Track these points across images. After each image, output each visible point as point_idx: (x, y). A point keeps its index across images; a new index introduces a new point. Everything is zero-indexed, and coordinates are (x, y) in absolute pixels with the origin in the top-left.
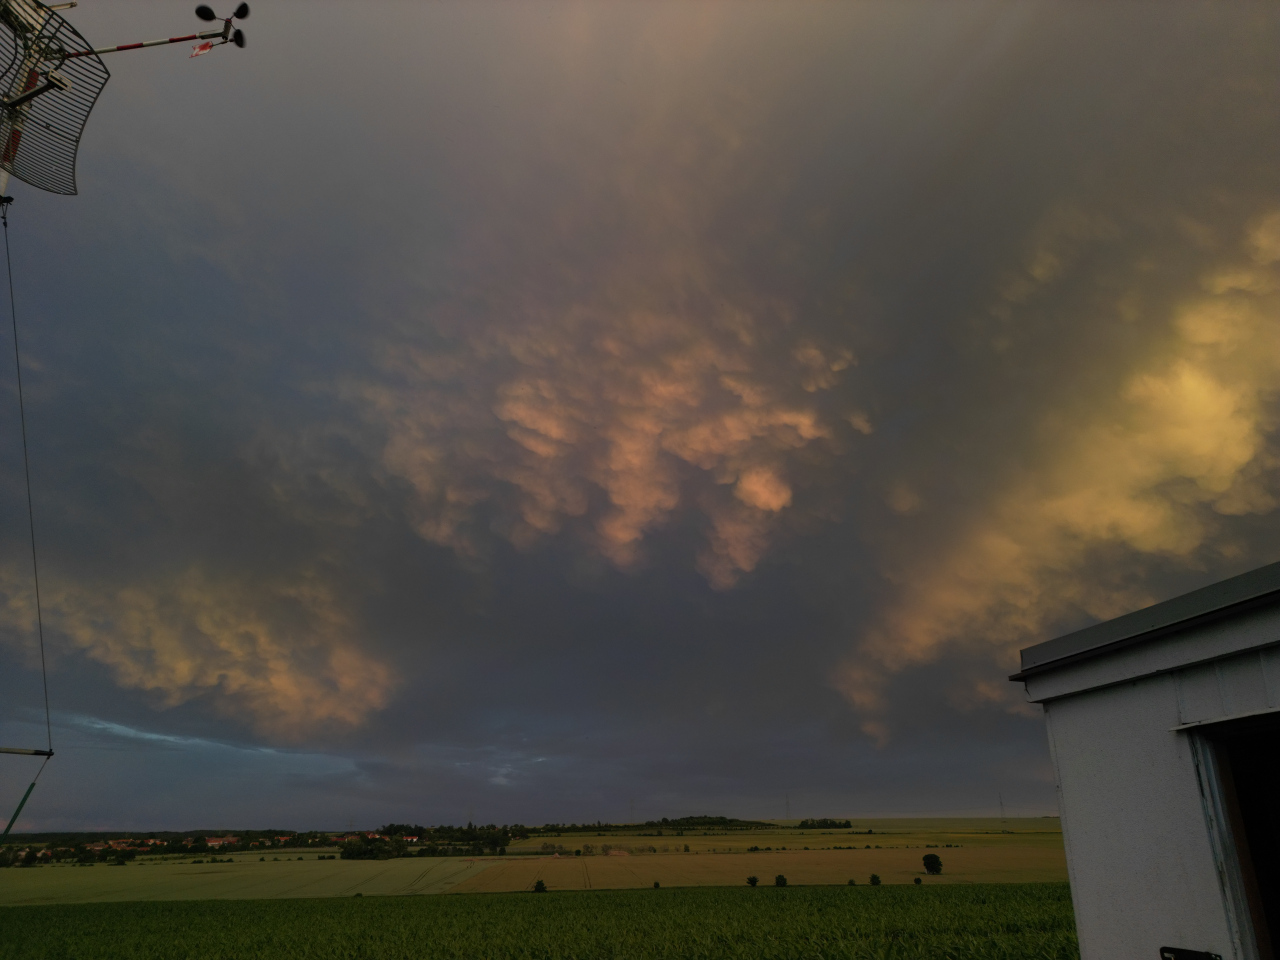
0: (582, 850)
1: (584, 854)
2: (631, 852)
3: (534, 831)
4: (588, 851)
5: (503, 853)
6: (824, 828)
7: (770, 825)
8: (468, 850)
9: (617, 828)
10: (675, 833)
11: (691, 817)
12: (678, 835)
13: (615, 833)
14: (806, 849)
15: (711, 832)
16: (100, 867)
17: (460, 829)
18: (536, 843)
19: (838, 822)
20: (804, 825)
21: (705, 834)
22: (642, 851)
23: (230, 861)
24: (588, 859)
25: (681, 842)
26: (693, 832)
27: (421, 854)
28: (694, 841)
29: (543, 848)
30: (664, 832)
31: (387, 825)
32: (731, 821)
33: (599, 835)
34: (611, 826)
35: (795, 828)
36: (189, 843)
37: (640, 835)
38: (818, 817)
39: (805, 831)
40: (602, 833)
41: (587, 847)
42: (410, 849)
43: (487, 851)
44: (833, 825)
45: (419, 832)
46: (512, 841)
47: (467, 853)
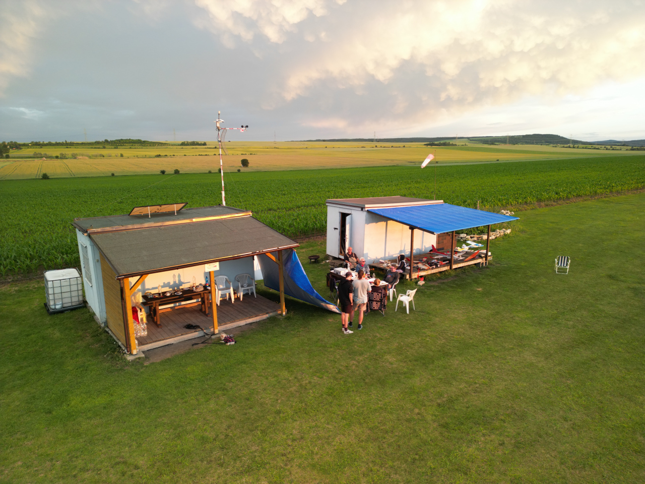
3: (24, 145)
4: (63, 157)
5: (8, 157)
6: (193, 145)
7: (165, 144)
9: (78, 144)
10: (113, 147)
11: (122, 140)
12: (115, 148)
13: (77, 147)
14: (185, 155)
15: (134, 147)
18: (28, 152)
19: (200, 143)
20: (183, 144)
21: (130, 148)
22: (96, 156)
24: (65, 161)
25: (118, 152)
26: (124, 147)
29: (34, 155)
30: (106, 146)
32: (144, 142)
33: (67, 148)
34: (73, 143)
37: (92, 148)
38: (190, 140)
39: (184, 147)
40: (68, 146)
41: (62, 154)
44: (198, 144)
46: (11, 150)
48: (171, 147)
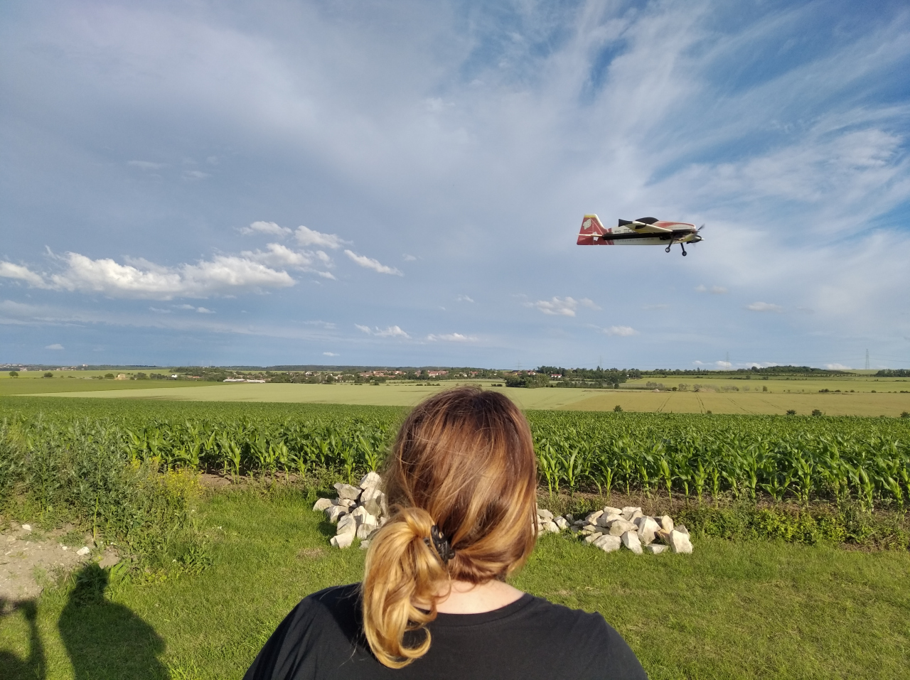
0: (677, 387)
3: (646, 373)
4: (683, 388)
5: (617, 387)
8: (591, 385)
10: (761, 377)
12: (764, 379)
13: (710, 377)
15: (793, 378)
16: (365, 386)
17: (591, 371)
20: (881, 374)
21: (788, 379)
23: (438, 385)
27: (559, 385)
29: (648, 385)
31: (540, 366)
34: (708, 372)
35: (871, 376)
36: (418, 374)
39: (880, 379)
40: (700, 376)
41: (681, 386)
42: (551, 382)
43: (605, 385)
45: (563, 372)
46: (627, 380)
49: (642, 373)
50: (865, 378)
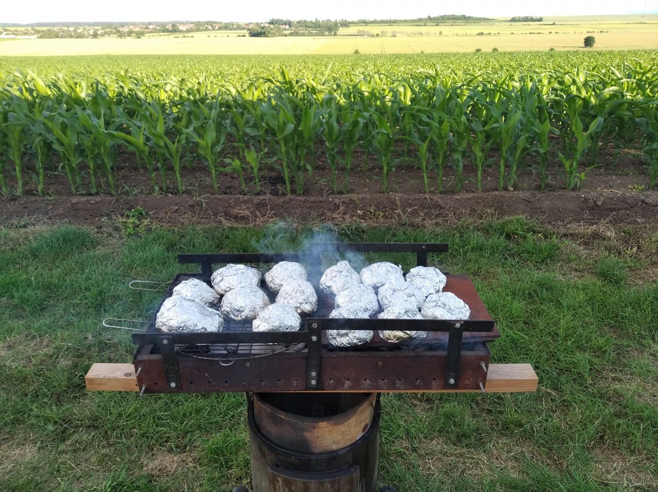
0: (380, 33)
1: (381, 36)
2: (408, 35)
3: (352, 23)
4: (383, 34)
5: (335, 34)
6: (525, 21)
7: (492, 20)
8: (316, 33)
9: (401, 22)
10: (434, 24)
11: (445, 15)
12: (437, 25)
13: (399, 24)
14: (512, 33)
15: (456, 24)
16: (129, 39)
17: (311, 22)
18: (353, 30)
19: (535, 18)
20: (514, 20)
21: (452, 25)
22: (414, 34)
23: (192, 37)
24: (383, 39)
25: (437, 29)
26: (446, 24)
27: (291, 35)
28: (445, 29)
29: (358, 32)
30: (428, 24)
31: (271, 19)
32: (469, 17)
33: (390, 25)
34: (397, 20)
35: (507, 21)
36: (169, 27)
37: (413, 25)
38: (523, 15)
39: (514, 23)
40: (392, 24)
41: (382, 32)
42: (285, 32)
43: (327, 33)
44: (532, 20)
45: (289, 23)
46: (341, 29)
47: (316, 35)
48: (498, 24)
49: (349, 23)
50: (503, 24)
